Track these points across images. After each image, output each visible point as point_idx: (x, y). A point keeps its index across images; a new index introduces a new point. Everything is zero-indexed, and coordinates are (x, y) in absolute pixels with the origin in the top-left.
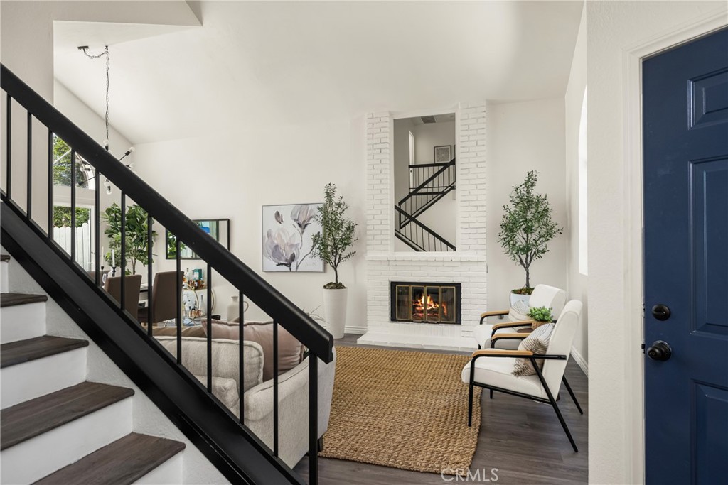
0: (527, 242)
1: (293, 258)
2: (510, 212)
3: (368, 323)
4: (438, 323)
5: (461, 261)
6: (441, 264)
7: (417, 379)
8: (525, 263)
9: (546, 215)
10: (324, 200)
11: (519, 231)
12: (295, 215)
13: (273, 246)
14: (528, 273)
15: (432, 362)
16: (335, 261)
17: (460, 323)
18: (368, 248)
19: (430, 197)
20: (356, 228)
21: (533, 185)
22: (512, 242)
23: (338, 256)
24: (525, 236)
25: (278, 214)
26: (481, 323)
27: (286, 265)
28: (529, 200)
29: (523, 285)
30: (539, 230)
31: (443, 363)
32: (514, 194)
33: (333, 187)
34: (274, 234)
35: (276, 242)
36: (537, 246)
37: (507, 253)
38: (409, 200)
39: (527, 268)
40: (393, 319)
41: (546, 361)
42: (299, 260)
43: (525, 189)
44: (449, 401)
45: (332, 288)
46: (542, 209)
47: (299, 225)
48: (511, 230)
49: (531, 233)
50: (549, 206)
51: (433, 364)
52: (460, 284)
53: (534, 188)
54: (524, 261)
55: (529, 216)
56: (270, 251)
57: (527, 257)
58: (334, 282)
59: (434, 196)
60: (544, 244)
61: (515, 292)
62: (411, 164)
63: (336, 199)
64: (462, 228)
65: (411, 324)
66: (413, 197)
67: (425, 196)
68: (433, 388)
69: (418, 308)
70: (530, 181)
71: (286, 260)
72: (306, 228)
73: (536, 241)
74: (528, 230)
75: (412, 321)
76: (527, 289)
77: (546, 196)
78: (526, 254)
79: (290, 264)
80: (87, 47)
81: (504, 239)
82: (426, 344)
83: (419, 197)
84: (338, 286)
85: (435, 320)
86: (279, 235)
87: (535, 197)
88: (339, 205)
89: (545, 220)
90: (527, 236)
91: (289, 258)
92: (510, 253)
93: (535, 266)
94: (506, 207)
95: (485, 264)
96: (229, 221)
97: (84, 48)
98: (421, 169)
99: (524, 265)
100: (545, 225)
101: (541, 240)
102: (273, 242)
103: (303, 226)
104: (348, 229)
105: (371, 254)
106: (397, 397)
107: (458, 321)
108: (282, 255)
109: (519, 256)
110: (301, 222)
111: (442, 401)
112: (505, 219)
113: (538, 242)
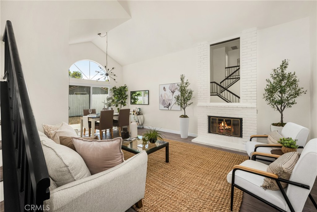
0: (281, 98)
1: (170, 104)
2: (270, 83)
3: (198, 133)
4: (230, 136)
5: (242, 108)
6: (232, 109)
7: (211, 166)
8: (280, 109)
9: (295, 84)
10: (180, 81)
11: (276, 93)
12: (170, 88)
13: (163, 100)
14: (282, 115)
15: (223, 157)
16: (184, 106)
17: (242, 137)
18: (198, 101)
19: (234, 80)
20: (193, 93)
21: (285, 67)
22: (272, 98)
23: (185, 104)
24: (280, 95)
25: (164, 88)
26: (251, 140)
27: (167, 107)
28: (283, 76)
29: (279, 121)
30: (290, 91)
31: (228, 158)
32: (273, 73)
33: (184, 76)
34: (163, 95)
35: (163, 98)
36: (288, 100)
37: (269, 104)
38: (224, 82)
39: (281, 112)
40: (209, 132)
41: (290, 186)
42: (172, 105)
43: (281, 70)
44: (224, 186)
45: (182, 117)
46: (292, 80)
47: (172, 92)
48: (272, 92)
49: (285, 93)
50: (296, 79)
51: (223, 158)
52: (242, 118)
53: (286, 69)
54: (279, 108)
55: (283, 84)
56: (162, 102)
57: (282, 106)
58: (184, 115)
59: (236, 79)
60: (293, 99)
61: (274, 124)
62: (226, 67)
63: (185, 81)
64: (243, 91)
65: (217, 135)
66: (227, 80)
67: (232, 80)
68: (218, 174)
69: (220, 128)
70: (284, 65)
71: (167, 105)
72: (174, 93)
73: (288, 98)
74: (282, 92)
75: (218, 134)
76: (281, 124)
77: (294, 73)
78: (281, 104)
79: (169, 107)
80: (100, 34)
81: (267, 97)
82: (223, 146)
83: (229, 80)
84: (185, 116)
85: (229, 134)
86: (165, 96)
87: (287, 74)
88: (186, 83)
89: (294, 86)
90: (282, 95)
91: (168, 104)
92: (271, 104)
93: (287, 111)
94: (268, 80)
95: (256, 109)
96: (148, 91)
97: (99, 34)
98: (231, 69)
99: (279, 111)
100: (293, 89)
101: (291, 97)
102: (162, 99)
103: (173, 92)
104: (190, 93)
105: (199, 104)
106: (196, 177)
107: (241, 136)
108: (166, 103)
109: (277, 106)
110: (172, 91)
111: (220, 185)
112: (268, 87)
113: (289, 98)
